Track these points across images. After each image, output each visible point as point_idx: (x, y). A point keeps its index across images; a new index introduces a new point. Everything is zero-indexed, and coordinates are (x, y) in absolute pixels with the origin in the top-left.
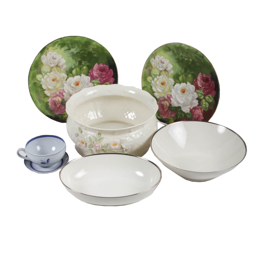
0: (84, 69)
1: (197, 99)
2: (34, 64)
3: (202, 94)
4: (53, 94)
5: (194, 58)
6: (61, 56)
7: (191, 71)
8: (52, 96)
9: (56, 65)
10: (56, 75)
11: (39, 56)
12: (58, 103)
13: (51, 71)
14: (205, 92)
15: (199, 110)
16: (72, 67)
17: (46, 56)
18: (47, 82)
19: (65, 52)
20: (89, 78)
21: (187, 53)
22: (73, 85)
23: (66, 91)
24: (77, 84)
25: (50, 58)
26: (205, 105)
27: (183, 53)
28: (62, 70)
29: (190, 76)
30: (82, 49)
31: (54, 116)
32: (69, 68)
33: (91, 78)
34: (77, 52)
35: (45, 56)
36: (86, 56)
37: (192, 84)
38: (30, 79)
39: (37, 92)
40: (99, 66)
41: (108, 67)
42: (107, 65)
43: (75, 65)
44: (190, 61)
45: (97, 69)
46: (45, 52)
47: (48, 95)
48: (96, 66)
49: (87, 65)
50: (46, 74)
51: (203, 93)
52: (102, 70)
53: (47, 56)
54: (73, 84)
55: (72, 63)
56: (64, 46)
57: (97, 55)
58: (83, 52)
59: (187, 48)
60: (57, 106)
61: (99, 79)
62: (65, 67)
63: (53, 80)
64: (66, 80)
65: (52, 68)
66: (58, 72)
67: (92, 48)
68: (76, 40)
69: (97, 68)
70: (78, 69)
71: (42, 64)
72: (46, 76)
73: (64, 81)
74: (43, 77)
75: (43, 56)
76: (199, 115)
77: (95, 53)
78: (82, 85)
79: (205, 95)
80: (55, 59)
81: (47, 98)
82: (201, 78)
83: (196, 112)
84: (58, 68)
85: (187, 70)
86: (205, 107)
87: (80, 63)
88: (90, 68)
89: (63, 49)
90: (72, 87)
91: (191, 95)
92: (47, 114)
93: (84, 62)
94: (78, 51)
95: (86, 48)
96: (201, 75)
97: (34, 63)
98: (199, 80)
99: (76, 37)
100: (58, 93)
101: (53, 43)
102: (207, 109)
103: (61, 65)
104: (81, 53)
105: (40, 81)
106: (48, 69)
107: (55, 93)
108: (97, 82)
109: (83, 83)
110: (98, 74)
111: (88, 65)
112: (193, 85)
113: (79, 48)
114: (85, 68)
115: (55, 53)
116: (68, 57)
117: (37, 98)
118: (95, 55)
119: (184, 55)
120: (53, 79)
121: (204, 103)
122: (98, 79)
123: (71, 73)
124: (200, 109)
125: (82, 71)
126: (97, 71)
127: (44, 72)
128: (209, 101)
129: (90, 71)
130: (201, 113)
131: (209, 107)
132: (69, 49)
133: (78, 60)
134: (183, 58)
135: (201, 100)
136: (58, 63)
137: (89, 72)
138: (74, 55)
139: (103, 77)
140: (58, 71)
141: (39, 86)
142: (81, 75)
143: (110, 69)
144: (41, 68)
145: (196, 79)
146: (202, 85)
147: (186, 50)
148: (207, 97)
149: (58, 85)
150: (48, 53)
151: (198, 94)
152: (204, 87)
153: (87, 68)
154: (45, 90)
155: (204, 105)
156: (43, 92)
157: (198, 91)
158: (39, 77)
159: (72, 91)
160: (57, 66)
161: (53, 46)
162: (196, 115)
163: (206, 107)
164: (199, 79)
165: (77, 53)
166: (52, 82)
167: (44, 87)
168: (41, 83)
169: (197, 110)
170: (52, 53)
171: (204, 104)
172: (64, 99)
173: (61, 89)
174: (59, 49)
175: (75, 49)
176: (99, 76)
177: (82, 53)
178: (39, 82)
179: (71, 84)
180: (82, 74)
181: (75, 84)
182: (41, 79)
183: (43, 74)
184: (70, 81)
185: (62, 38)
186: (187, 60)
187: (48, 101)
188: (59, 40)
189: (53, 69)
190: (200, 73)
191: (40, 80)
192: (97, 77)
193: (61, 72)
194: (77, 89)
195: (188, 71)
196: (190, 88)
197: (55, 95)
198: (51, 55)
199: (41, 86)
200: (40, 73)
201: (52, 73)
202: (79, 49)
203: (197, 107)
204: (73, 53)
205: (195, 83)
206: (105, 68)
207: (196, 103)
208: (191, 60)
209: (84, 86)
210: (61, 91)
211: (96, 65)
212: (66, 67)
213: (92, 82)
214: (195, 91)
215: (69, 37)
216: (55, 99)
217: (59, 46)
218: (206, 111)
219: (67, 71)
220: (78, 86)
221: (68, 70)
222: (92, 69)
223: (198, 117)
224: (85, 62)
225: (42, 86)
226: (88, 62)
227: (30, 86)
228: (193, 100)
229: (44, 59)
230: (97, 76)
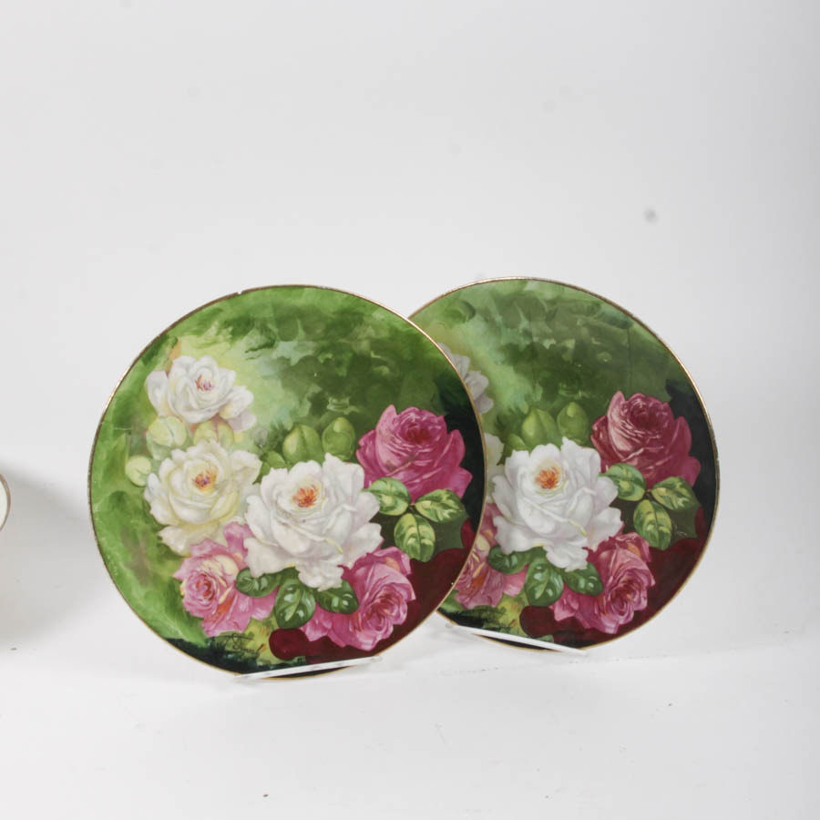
0: (333, 432)
1: (617, 503)
2: (115, 411)
3: (637, 481)
4: (200, 545)
5: (585, 332)
6: (232, 375)
7: (575, 392)
8: (197, 553)
9: (213, 414)
10: (213, 459)
11: (135, 374)
12: (219, 585)
13: (189, 443)
14: (649, 471)
15: (628, 553)
16: (281, 426)
17: (168, 373)
18: (171, 488)
19: (252, 358)
20: (357, 471)
21: (550, 318)
22: (287, 504)
23: (255, 529)
24: (307, 500)
25: (186, 386)
26: (655, 523)
27: (529, 317)
28: (239, 436)
29: (571, 410)
30: (325, 343)
31: (207, 641)
32: (271, 430)
33: (366, 472)
34: (304, 354)
35: (164, 373)
36: (343, 372)
37: (586, 444)
38: (99, 476)
39: (128, 535)
40: (401, 419)
41: (439, 424)
42: (435, 411)
43: (293, 413)
44: (565, 349)
45: (393, 433)
46: (161, 359)
47: (179, 547)
48: (388, 420)
49: (346, 412)
50: (170, 457)
51: (639, 475)
52: (414, 435)
53: (172, 375)
54: (289, 497)
55: (283, 404)
56: (245, 332)
57: (391, 370)
58: (330, 356)
59: (549, 294)
60: (216, 600)
61: (401, 475)
62: (251, 422)
63: (201, 483)
64: (259, 480)
65: (195, 427)
66: (222, 445)
67: (369, 338)
68: (301, 301)
69: (392, 428)
70: (308, 432)
71: (150, 409)
72: (167, 465)
73: (248, 487)
74: (155, 470)
75: (156, 377)
76: (632, 571)
77: (385, 359)
78: (325, 502)
79: (649, 485)
80: (207, 387)
81: (170, 563)
82: (622, 414)
83: (615, 560)
84: (222, 428)
85: (556, 389)
86: (657, 534)
87: (318, 405)
88: (363, 426)
89: (243, 343)
90: (284, 512)
91: (587, 490)
92: (172, 636)
93: (335, 401)
94: (310, 353)
95: (342, 341)
96: (623, 402)
97: (113, 407)
98: (614, 422)
99: (299, 291)
100: (221, 540)
101: (197, 315)
102: (668, 539)
103: (233, 415)
104: (321, 360)
105: (143, 488)
106: (174, 432)
107: (208, 540)
108: (394, 489)
109: (332, 492)
110: (398, 455)
111: (352, 414)
112: (592, 446)
113: (314, 340)
114: (339, 425)
115: (205, 361)
116: (265, 378)
117: (127, 565)
118: (385, 370)
119: (539, 327)
120: (201, 475)
121: (651, 517)
122: (396, 474)
123: (279, 448)
124: (632, 546)
125: (329, 443)
126: (392, 440)
127: (158, 446)
128: (671, 508)
129: (362, 443)
130: (640, 559)
131: (673, 531)
132: (270, 345)
133: (309, 394)
134: (535, 339)
135: (634, 504)
136: (222, 408)
137: (359, 447)
138: (289, 372)
139: (421, 467)
140: (221, 441)
141: (136, 510)
142: (324, 459)
143: (450, 429)
144: (146, 430)
145: (602, 419)
146: (630, 440)
147: (545, 305)
148: (660, 492)
149: (223, 505)
150: (176, 362)
151: (616, 482)
152: (641, 451)
153: (350, 427)
154: (163, 527)
155: (650, 528)
156: (153, 536)
157: (615, 470)
158: (136, 467)
159: (282, 527)
160: (217, 419)
161: (199, 333)
162: (617, 573)
163: (661, 533)
164: (616, 419)
165: (304, 360)
166: (196, 490)
167: (159, 512)
168: (147, 496)
169: (621, 551)
170: (190, 361)
171: (651, 522)
172: (247, 569)
173: (236, 523)
174: (225, 345)
175: (294, 343)
176: (404, 461)
177: (327, 359)
178: (137, 491)
179: (279, 502)
180: (328, 456)
181: (295, 499)
182: (148, 475)
183: (156, 457)
184: (274, 487)
185: (235, 295)
186: (551, 345)
187: (176, 575)
188: (224, 302)
189: (198, 433)
190: (619, 394)
191: (141, 483)
192: (396, 468)
193: (235, 446)
194: (304, 521)
195: (562, 393)
196: (580, 461)
197: (207, 550)
198: (187, 368)
199: (147, 507)
200: (142, 450)
201: (192, 451)
202: (311, 344)
203: (618, 539)
204: (284, 360)
205: (597, 438)
206: (430, 428)
207: (612, 522)
208: (570, 344)
209: (336, 507)
210: (235, 531)
211: (389, 414)
212: (258, 425)
213: (373, 492)
214: (603, 471)
215: (268, 292)
216: (206, 566)
217: (224, 331)
218: (663, 547)
219: (261, 440)
220: (312, 507)
221: (264, 436)
222: (370, 434)
223: (630, 582)
224: (339, 399)
225: (150, 508)
226: (352, 403)
227: (96, 508)
228: (595, 511)
229: (158, 386)
230: (395, 462)
